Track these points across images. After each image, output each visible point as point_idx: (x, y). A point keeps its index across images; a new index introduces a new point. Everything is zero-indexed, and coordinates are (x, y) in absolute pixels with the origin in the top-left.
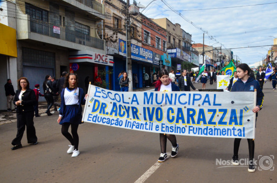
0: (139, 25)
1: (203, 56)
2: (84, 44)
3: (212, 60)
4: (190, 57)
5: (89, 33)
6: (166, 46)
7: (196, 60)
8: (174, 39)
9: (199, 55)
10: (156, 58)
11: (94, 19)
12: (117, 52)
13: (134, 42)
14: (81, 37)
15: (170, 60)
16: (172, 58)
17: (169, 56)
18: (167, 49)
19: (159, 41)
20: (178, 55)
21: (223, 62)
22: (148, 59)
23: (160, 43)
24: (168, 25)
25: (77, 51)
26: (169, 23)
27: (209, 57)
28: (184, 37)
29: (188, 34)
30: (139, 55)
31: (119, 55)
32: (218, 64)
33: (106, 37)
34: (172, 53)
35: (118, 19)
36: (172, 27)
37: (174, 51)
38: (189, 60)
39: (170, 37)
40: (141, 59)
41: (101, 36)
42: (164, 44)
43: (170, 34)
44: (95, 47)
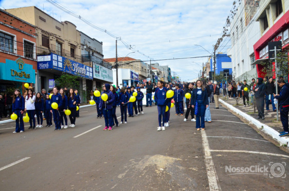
6: (34, 51)
7: (104, 74)
8: (61, 43)
20: (57, 65)
21: (157, 78)
24: (44, 21)
28: (84, 42)
29: (93, 40)
34: (45, 62)
37: (48, 58)
38: (89, 75)
39: (48, 39)
43: (43, 31)
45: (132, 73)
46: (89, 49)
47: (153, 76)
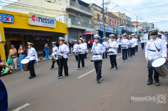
0: (107, 17)
1: (137, 28)
2: (87, 27)
3: (142, 29)
4: (130, 29)
5: (88, 23)
6: (119, 25)
7: (133, 30)
8: (122, 21)
9: (135, 27)
10: (115, 31)
11: (90, 17)
12: (99, 29)
13: (106, 24)
14: (86, 25)
15: (121, 31)
16: (122, 30)
17: (121, 29)
18: (120, 26)
19: (115, 23)
20: (125, 28)
21: (148, 30)
22: (112, 31)
23: (116, 24)
24: (120, 15)
25: (85, 30)
26: (120, 14)
27: (140, 28)
28: (127, 19)
29: (129, 18)
30: (107, 30)
31: (100, 30)
32: (145, 31)
33: (95, 24)
34: (122, 28)
35: (98, 15)
36: (121, 15)
37: (123, 27)
38: (130, 30)
39: (120, 20)
40: (109, 31)
41: (92, 23)
42: (118, 24)
43: (120, 19)
44: (91, 28)
45: (139, 28)
46: (129, 22)
47: (147, 29)
